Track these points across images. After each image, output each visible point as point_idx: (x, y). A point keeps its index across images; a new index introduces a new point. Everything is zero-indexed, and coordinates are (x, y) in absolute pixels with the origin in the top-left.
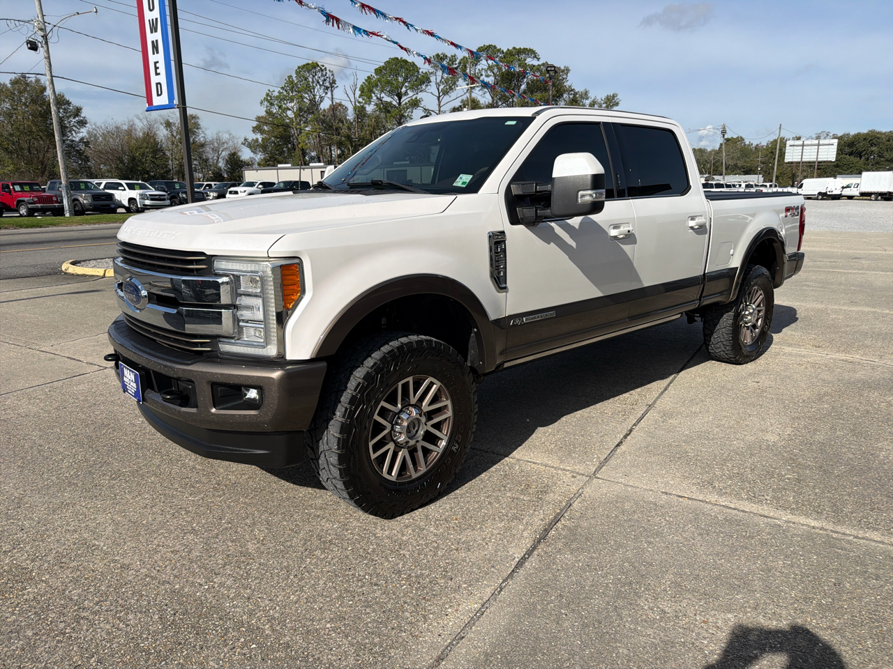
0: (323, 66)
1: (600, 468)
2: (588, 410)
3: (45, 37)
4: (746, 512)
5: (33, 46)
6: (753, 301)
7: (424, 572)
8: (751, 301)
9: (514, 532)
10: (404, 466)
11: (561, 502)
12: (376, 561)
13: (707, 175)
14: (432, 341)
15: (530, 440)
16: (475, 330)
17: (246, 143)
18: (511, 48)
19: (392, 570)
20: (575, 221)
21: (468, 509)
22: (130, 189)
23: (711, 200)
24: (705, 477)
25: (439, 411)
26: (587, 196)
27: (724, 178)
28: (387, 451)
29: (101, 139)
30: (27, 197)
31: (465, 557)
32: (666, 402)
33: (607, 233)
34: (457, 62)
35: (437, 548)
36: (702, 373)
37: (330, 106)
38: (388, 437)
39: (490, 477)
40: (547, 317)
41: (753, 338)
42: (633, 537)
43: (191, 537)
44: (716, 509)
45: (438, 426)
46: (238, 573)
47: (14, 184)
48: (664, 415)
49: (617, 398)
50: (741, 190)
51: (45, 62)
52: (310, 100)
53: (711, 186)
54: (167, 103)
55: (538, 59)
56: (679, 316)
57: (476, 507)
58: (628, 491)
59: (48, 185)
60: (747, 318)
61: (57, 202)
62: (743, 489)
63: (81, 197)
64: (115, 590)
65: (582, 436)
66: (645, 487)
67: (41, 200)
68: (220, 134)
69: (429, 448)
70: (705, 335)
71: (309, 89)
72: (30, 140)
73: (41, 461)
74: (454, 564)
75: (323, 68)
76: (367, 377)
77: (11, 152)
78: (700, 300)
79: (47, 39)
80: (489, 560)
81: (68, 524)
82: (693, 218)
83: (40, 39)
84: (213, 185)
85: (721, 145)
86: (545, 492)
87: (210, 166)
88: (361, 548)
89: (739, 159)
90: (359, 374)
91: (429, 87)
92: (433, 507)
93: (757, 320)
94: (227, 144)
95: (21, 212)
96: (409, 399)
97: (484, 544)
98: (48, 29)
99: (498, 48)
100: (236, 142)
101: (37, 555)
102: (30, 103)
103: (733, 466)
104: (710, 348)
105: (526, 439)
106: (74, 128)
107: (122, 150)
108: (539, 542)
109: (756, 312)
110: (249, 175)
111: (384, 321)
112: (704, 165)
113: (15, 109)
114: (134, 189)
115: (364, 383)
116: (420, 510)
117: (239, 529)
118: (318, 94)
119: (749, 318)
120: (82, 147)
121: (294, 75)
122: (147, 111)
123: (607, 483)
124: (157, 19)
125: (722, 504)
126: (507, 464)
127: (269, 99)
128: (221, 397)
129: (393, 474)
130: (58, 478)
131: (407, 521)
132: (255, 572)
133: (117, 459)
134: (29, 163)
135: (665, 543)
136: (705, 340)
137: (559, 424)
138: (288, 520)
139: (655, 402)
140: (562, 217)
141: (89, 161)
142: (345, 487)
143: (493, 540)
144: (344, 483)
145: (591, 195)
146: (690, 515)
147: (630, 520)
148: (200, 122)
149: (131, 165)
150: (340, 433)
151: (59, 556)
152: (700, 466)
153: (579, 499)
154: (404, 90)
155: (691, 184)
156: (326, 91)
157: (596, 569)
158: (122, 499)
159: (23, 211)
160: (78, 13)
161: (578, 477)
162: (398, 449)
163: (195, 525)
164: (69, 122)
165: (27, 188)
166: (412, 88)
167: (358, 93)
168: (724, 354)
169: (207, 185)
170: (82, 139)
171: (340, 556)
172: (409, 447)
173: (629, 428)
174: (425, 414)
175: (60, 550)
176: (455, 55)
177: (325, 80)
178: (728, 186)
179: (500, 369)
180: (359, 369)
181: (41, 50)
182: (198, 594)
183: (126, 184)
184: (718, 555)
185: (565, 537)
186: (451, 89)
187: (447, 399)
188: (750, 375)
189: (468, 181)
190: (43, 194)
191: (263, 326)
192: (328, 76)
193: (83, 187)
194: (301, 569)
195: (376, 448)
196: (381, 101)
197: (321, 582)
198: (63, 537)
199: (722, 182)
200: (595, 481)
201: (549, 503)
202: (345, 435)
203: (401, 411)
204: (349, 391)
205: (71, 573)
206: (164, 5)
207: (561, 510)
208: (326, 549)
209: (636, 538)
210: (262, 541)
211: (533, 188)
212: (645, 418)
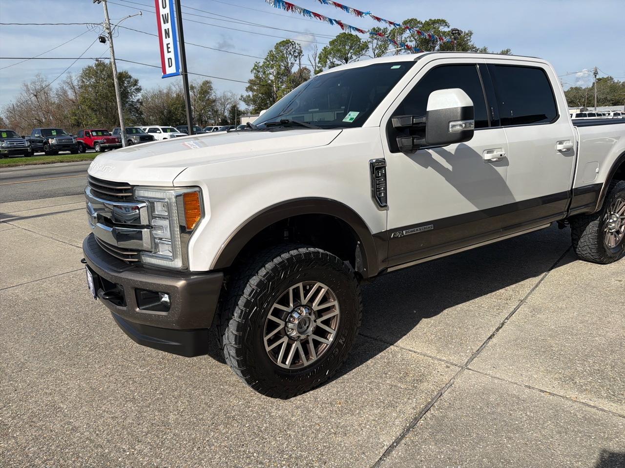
0: (293, 42)
1: (472, 359)
2: (467, 303)
3: (110, 33)
4: (605, 411)
5: (103, 40)
6: (617, 211)
7: (303, 453)
8: (615, 211)
9: (388, 419)
10: (297, 355)
11: (433, 391)
12: (266, 439)
13: (582, 107)
14: (318, 253)
15: (414, 330)
16: (359, 242)
17: (243, 99)
18: (428, 20)
19: (277, 449)
20: (452, 148)
21: (351, 394)
22: (164, 132)
23: (578, 126)
24: (568, 372)
25: (328, 309)
26: (457, 126)
27: (596, 109)
28: (283, 343)
29: (150, 99)
30: (99, 139)
31: (341, 442)
32: (536, 299)
33: (482, 157)
34: (388, 33)
35: (318, 431)
36: (570, 271)
37: (299, 70)
38: (283, 332)
39: (375, 364)
40: (426, 230)
41: (616, 242)
42: (494, 431)
43: (130, 405)
44: (576, 405)
45: (327, 322)
46: (155, 442)
47: (92, 131)
48: (533, 310)
49: (494, 293)
50: (610, 117)
51: (110, 50)
52: (285, 67)
53: (585, 115)
54: (175, 72)
55: (448, 27)
56: (549, 225)
57: (358, 392)
58: (494, 383)
59: (113, 131)
60: (611, 225)
61: (118, 142)
62: (603, 386)
63: (133, 138)
64: (61, 450)
65: (460, 328)
66: (510, 380)
67: (108, 141)
68: (226, 93)
69: (319, 340)
70: (573, 239)
71: (283, 58)
72: (107, 102)
73: (48, 333)
74: (330, 447)
75: (293, 43)
76: (260, 284)
77: (96, 111)
78: (568, 211)
79: (111, 35)
80: (361, 446)
81: (48, 388)
82: (561, 143)
83: (107, 35)
84: (219, 128)
85: (594, 83)
86: (420, 381)
87: (219, 115)
88: (256, 426)
89: (608, 93)
90: (254, 281)
91: (367, 52)
92: (322, 390)
93: (621, 227)
94: (230, 100)
95: (96, 149)
96: (301, 301)
97: (360, 430)
98: (112, 28)
99: (418, 20)
100: (235, 97)
101: (18, 413)
102: (107, 78)
103: (594, 362)
104: (577, 250)
105: (411, 329)
106: (133, 93)
107: (163, 106)
108: (408, 430)
109: (620, 220)
110: (244, 121)
111: (286, 234)
112: (580, 100)
113: (98, 83)
114: (167, 132)
115: (257, 289)
116: (311, 392)
117: (167, 400)
118: (290, 62)
119: (613, 225)
120: (138, 105)
121: (274, 50)
122: (163, 78)
123: (477, 374)
124: (168, 14)
125: (582, 401)
126: (391, 352)
127: (256, 68)
128: (144, 299)
129: (287, 363)
130: (54, 348)
131: (299, 402)
132: (168, 441)
133: (98, 334)
134: (106, 117)
135: (524, 439)
136: (573, 244)
137: (441, 316)
138: (206, 394)
139: (527, 297)
140: (438, 144)
141: (142, 114)
142: (243, 375)
143: (368, 427)
144: (242, 372)
145: (461, 125)
146: (550, 412)
147: (493, 413)
148: (212, 86)
149: (168, 116)
150: (237, 331)
151: (34, 415)
152: (563, 361)
153: (449, 390)
154: (349, 55)
155: (560, 113)
156: (296, 59)
157: (456, 463)
158: (92, 368)
159: (98, 149)
160: (130, 16)
161: (452, 367)
162: (291, 342)
163: (136, 394)
164: (131, 90)
165: (100, 134)
166: (355, 54)
167: (317, 60)
168: (590, 256)
169: (215, 128)
170: (138, 100)
171: (238, 432)
172: (302, 340)
173: (502, 322)
174: (314, 313)
175: (35, 410)
176: (386, 28)
177: (295, 51)
178: (599, 115)
179: (384, 273)
180: (254, 277)
181: (108, 42)
182: (120, 459)
183: (162, 129)
184: (575, 456)
185: (432, 427)
186: (383, 52)
187: (334, 300)
188: (613, 274)
189: (355, 117)
190: (110, 137)
191: (170, 243)
192: (296, 48)
193: (134, 132)
194: (204, 442)
195: (270, 342)
196: (334, 64)
197: (217, 456)
198: (41, 399)
199: (593, 112)
200: (466, 371)
201: (423, 392)
202: (241, 333)
203: (293, 311)
204: (245, 296)
205: (35, 432)
206: (172, 4)
207: (432, 399)
208: (228, 424)
209: (497, 432)
210: (182, 412)
211: (411, 120)
212: (516, 312)
